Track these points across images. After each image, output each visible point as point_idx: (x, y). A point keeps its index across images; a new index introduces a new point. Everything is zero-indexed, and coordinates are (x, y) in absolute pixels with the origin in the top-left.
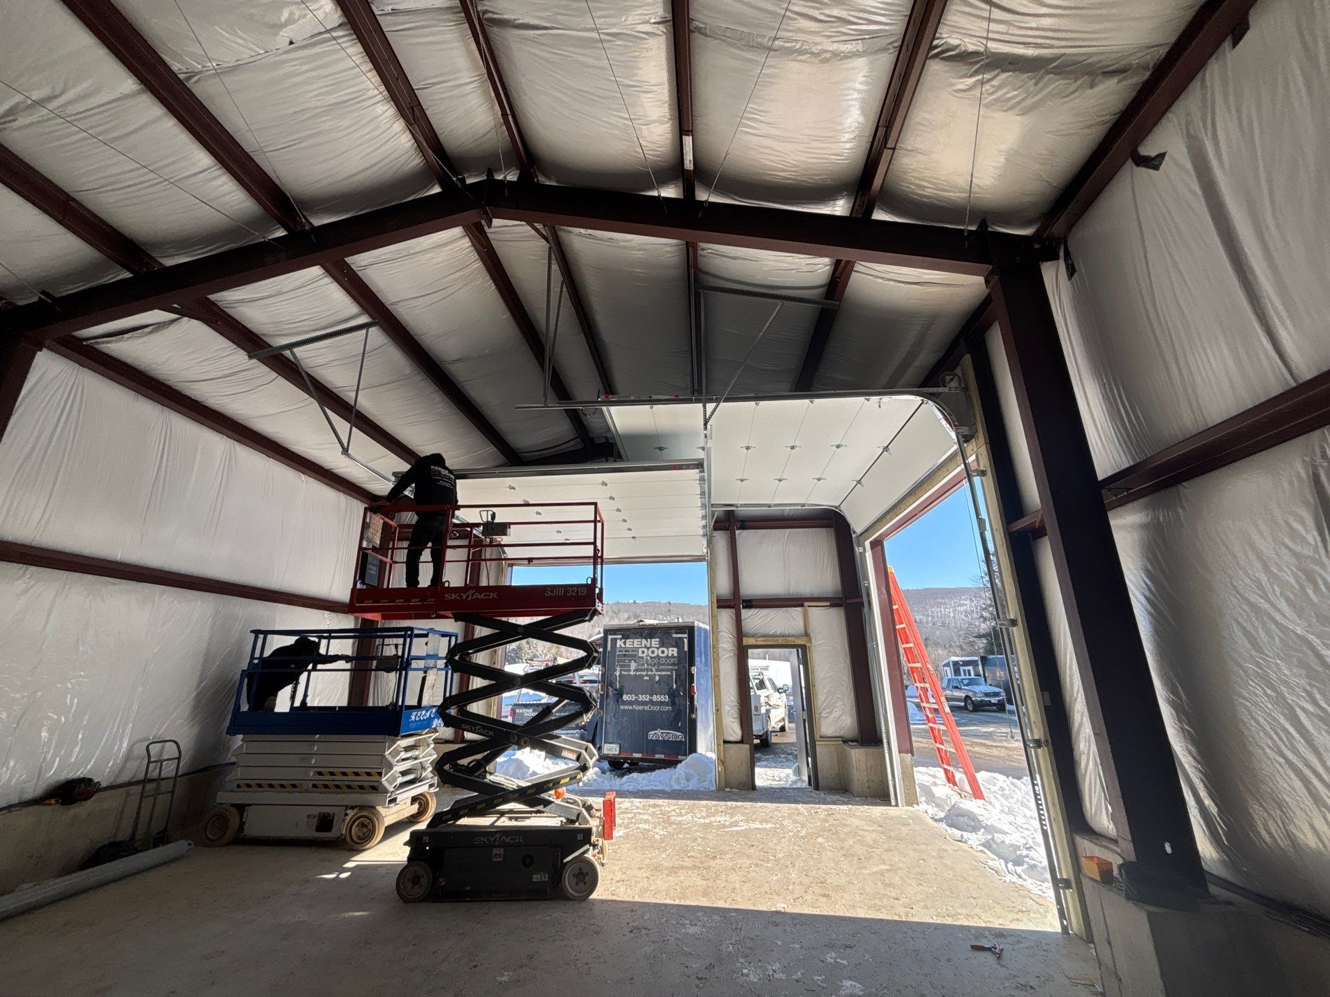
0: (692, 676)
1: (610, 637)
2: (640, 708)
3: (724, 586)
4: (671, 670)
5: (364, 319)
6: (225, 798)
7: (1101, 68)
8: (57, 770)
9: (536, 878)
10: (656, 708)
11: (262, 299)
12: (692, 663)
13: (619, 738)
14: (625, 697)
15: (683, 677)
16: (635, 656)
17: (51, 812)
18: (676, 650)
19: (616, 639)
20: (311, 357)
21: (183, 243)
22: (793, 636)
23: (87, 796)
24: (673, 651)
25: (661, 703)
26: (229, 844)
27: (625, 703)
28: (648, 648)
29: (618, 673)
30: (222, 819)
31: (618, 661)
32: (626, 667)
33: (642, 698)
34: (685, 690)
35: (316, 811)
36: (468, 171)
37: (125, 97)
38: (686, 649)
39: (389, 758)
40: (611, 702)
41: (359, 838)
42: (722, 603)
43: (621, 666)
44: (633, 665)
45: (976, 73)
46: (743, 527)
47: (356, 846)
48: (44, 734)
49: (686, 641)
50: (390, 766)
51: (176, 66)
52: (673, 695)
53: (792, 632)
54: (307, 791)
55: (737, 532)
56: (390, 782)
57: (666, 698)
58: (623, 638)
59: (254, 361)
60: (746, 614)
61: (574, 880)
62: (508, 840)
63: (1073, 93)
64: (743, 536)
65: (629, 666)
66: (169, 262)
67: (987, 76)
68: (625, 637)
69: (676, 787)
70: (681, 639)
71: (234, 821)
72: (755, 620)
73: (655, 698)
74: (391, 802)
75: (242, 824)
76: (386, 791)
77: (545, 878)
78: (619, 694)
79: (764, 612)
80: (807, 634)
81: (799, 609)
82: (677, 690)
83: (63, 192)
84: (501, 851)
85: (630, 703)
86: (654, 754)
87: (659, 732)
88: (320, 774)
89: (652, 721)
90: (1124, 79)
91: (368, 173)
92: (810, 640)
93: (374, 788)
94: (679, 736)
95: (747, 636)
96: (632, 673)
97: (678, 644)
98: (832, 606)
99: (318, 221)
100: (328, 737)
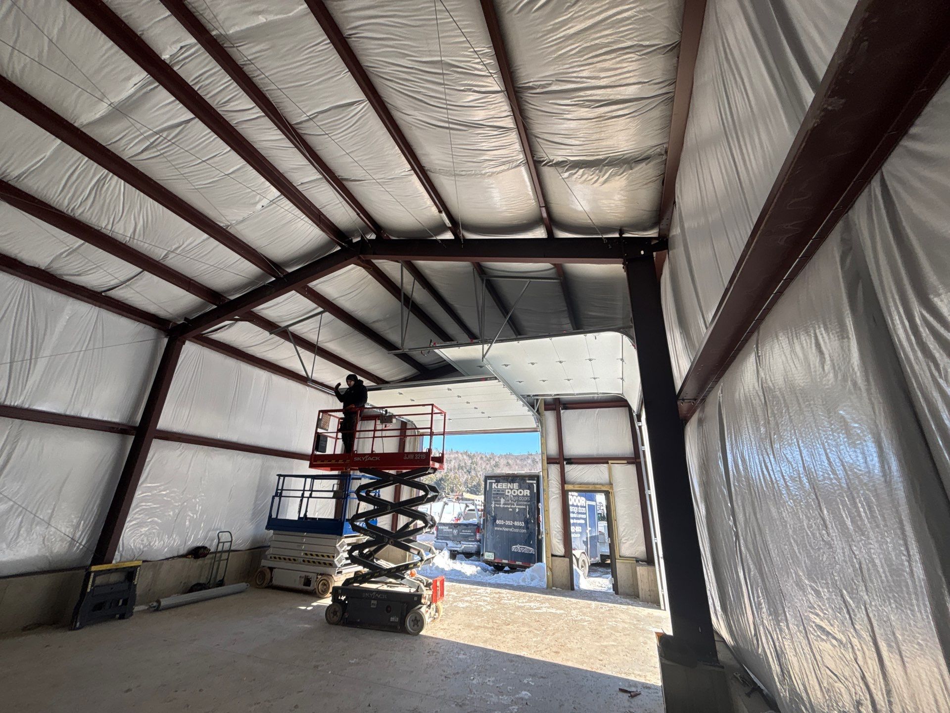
0: (538, 509)
1: (488, 481)
2: (507, 529)
3: (553, 449)
4: (526, 505)
5: (320, 309)
6: (264, 563)
7: (632, 160)
8: (193, 542)
9: (392, 619)
10: (517, 530)
11: (271, 307)
12: (538, 501)
13: (494, 549)
14: (498, 522)
15: (533, 509)
16: (503, 494)
17: (189, 561)
18: (529, 491)
19: (492, 483)
20: (299, 329)
21: (236, 289)
22: (601, 484)
23: (205, 555)
24: (527, 492)
25: (520, 527)
26: (266, 588)
27: (498, 526)
28: (512, 490)
29: (493, 506)
30: (263, 574)
31: (494, 497)
32: (498, 502)
33: (508, 523)
34: (534, 519)
35: (304, 574)
36: (353, 236)
37: (204, 240)
38: (535, 491)
39: (339, 548)
40: (490, 525)
41: (322, 591)
42: (551, 461)
43: (495, 501)
44: (502, 501)
45: (567, 170)
46: (566, 408)
47: (320, 596)
48: (187, 523)
49: (535, 485)
50: (338, 553)
51: (222, 225)
52: (527, 522)
53: (600, 481)
54: (300, 563)
55: (562, 411)
56: (340, 561)
57: (522, 524)
58: (496, 482)
59: (273, 335)
60: (568, 468)
61: (412, 624)
62: (379, 596)
63: (622, 173)
64: (566, 414)
65: (500, 501)
66: (232, 298)
67: (574, 171)
68: (497, 482)
69: (522, 584)
70: (532, 484)
71: (268, 576)
72: (574, 472)
73: (516, 523)
74: (338, 573)
75: (272, 578)
76: (336, 567)
77: (397, 620)
78: (495, 520)
79: (581, 467)
80: (611, 484)
81: (605, 465)
82: (530, 519)
83: (188, 278)
84: (375, 602)
85: (501, 526)
86: (515, 562)
87: (518, 546)
88: (306, 554)
89: (513, 539)
90: (649, 162)
91: (307, 246)
92: (612, 488)
93: (331, 565)
94: (531, 550)
95: (569, 483)
96: (502, 506)
97: (530, 487)
98: (629, 463)
99: (290, 270)
100: (310, 534)
